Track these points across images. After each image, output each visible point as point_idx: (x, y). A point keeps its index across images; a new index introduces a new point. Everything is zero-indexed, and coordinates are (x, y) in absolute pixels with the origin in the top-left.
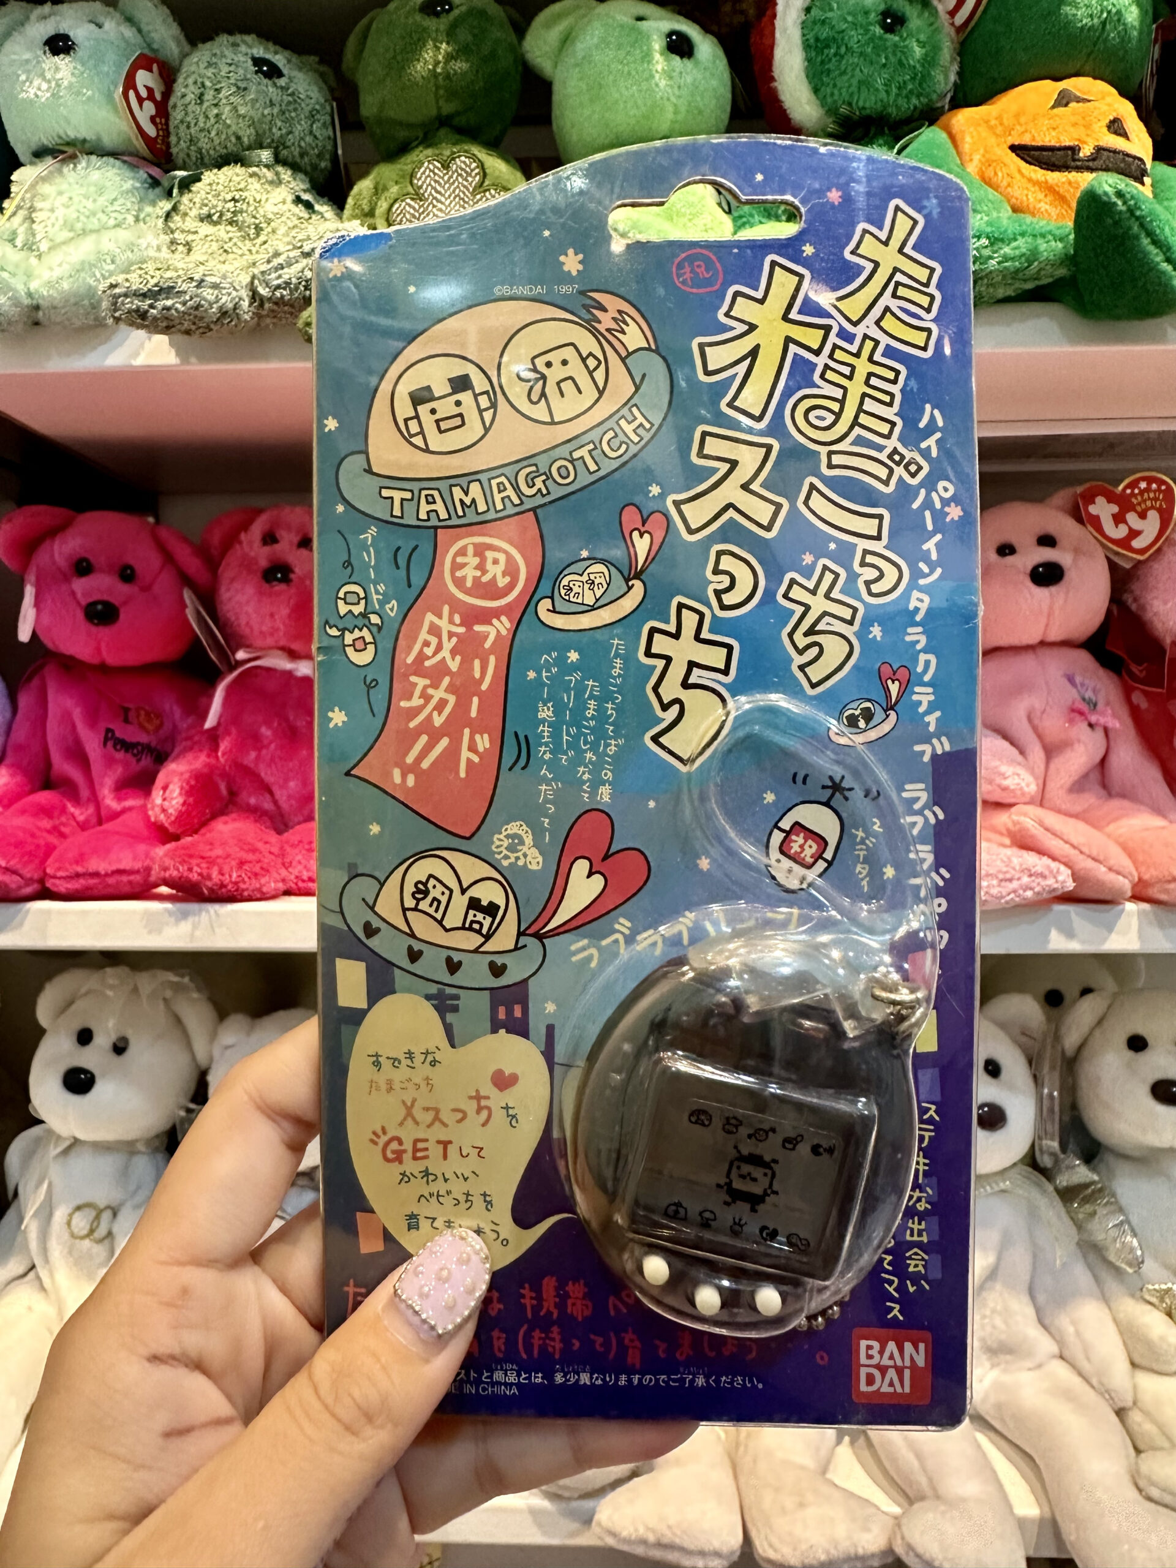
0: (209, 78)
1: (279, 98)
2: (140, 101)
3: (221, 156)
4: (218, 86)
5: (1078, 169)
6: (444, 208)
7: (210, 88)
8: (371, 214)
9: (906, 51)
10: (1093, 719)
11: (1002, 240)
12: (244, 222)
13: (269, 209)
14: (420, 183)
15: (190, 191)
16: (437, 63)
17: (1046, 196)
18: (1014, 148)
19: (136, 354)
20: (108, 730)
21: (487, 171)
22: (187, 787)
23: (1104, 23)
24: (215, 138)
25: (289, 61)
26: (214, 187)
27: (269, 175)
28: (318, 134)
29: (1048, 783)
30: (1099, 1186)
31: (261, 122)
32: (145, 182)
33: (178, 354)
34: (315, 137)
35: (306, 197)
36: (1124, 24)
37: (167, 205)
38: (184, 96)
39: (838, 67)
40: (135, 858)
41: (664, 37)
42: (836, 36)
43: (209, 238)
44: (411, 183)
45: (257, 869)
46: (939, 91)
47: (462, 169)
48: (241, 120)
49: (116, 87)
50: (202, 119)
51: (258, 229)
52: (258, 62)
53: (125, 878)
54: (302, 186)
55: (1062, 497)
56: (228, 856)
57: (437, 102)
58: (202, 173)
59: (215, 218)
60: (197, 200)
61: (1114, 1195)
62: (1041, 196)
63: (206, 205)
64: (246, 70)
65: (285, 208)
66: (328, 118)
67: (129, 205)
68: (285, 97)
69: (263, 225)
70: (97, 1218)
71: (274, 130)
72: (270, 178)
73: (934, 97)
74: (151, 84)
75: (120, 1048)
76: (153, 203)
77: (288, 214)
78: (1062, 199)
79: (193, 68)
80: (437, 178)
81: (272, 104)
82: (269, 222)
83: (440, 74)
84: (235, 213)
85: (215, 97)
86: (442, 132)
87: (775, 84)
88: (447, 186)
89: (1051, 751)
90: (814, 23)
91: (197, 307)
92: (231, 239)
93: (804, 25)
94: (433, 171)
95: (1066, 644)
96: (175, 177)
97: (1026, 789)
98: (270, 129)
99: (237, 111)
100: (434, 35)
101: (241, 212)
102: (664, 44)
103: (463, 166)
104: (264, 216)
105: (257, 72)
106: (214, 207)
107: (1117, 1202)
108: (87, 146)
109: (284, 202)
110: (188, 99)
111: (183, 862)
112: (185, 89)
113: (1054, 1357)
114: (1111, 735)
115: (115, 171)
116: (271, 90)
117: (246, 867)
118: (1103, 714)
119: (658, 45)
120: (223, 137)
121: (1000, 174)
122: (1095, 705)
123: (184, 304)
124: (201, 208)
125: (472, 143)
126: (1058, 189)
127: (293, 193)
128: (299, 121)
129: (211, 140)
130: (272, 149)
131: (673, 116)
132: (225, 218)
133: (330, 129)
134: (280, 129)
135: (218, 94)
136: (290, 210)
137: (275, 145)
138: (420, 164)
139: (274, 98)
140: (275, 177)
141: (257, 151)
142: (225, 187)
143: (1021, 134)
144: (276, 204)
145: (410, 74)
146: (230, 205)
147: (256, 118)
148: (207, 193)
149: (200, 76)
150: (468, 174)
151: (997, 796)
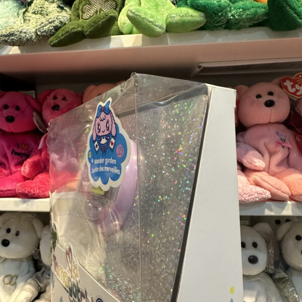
6: (96, 7)
8: (78, 9)
10: (284, 145)
11: (246, 9)
12: (43, 13)
13: (50, 9)
14: (91, 0)
19: (10, 51)
20: (13, 150)
22: (30, 166)
29: (271, 164)
30: (287, 278)
32: (20, 4)
33: (20, 51)
35: (61, 5)
40: (12, 186)
43: (34, 18)
44: (88, 0)
45: (44, 190)
51: (47, 15)
53: (9, 192)
54: (61, 3)
55: (277, 80)
56: (36, 186)
59: (36, 12)
60: (32, 8)
65: (54, 9)
67: (15, 10)
70: (12, 279)
72: (51, 1)
75: (17, 234)
76: (21, 9)
82: (50, 13)
88: (97, 1)
89: (271, 154)
91: (20, 39)
92: (39, 18)
95: (277, 123)
96: (27, 2)
97: (262, 166)
106: (36, 9)
107: (292, 284)
109: (54, 7)
111: (23, 188)
114: (290, 149)
115: (12, 1)
117: (41, 189)
118: (287, 143)
122: (285, 140)
123: (17, 38)
127: (57, 5)
132: (39, 12)
136: (56, 10)
140: (53, 1)
142: (39, 4)
144: (52, 8)
146: (40, 9)
148: (34, 6)
151: (254, 168)
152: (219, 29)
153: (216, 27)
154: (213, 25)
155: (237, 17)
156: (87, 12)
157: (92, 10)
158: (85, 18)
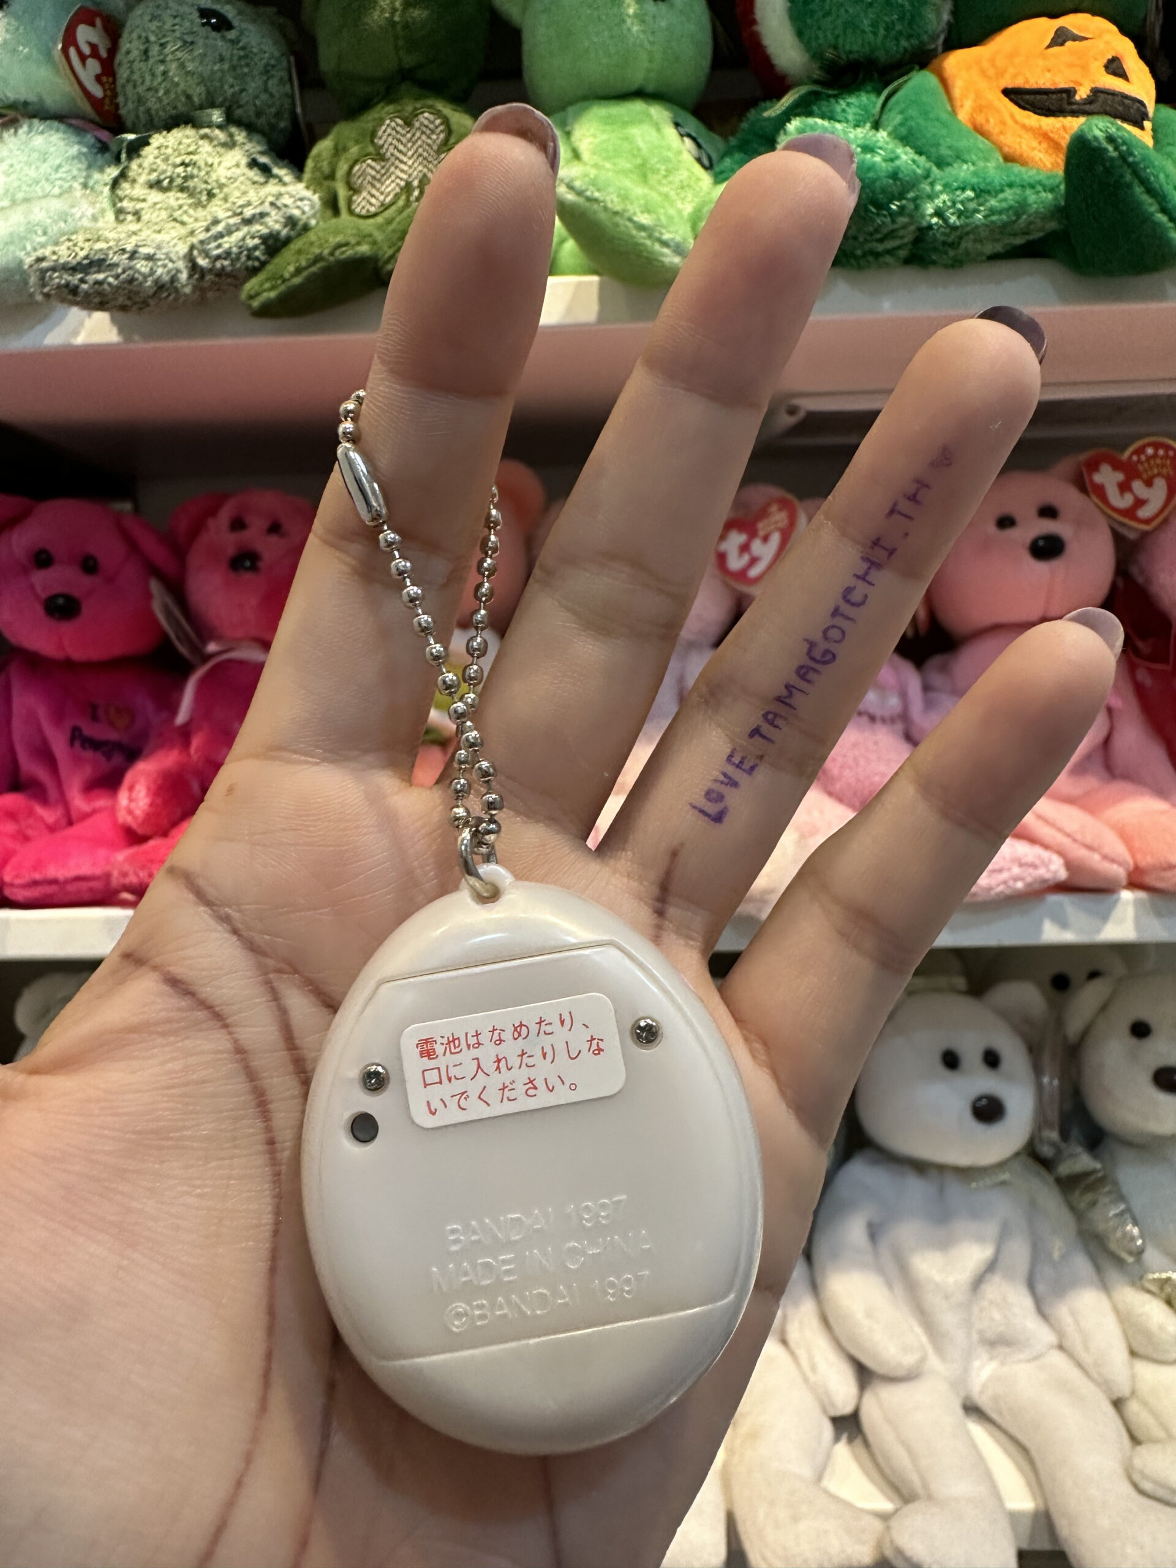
0: (153, 32)
1: (229, 54)
2: (83, 58)
3: (171, 117)
4: (163, 41)
5: (1075, 113)
6: (405, 168)
7: (155, 42)
8: (331, 176)
11: (989, 192)
12: (195, 188)
13: (221, 173)
14: (381, 142)
15: (138, 156)
16: (394, 10)
17: (1040, 143)
18: (1007, 92)
19: (77, 333)
20: (75, 728)
21: (452, 127)
22: (154, 788)
24: (164, 98)
25: (240, 13)
26: (163, 150)
27: (220, 135)
28: (274, 92)
30: (1100, 1174)
31: (211, 79)
32: (93, 146)
33: (119, 331)
34: (272, 95)
35: (263, 159)
37: (113, 172)
38: (128, 52)
39: (823, 8)
40: (95, 864)
43: (158, 206)
44: (372, 142)
46: (930, 32)
47: (424, 126)
48: (189, 78)
49: (55, 44)
50: (148, 78)
51: (211, 195)
52: (205, 13)
53: (85, 885)
54: (259, 148)
55: (1066, 465)
57: (397, 54)
58: (150, 136)
59: (166, 183)
60: (146, 165)
61: (1116, 1183)
62: (1035, 144)
63: (155, 170)
64: (192, 22)
65: (238, 171)
66: (284, 74)
67: (75, 172)
68: (235, 52)
69: (214, 191)
71: (226, 87)
72: (223, 141)
73: (925, 38)
74: (95, 39)
76: (101, 170)
77: (242, 179)
78: (1055, 145)
79: (138, 22)
80: (399, 136)
81: (222, 59)
82: (221, 186)
83: (398, 23)
84: (186, 178)
85: (160, 53)
86: (403, 87)
87: (756, 28)
88: (410, 145)
91: (131, 281)
92: (180, 207)
94: (394, 129)
96: (122, 141)
98: (222, 86)
99: (185, 67)
101: (192, 177)
103: (426, 122)
104: (217, 181)
105: (204, 25)
106: (164, 172)
107: (1118, 1191)
108: (30, 108)
109: (238, 165)
110: (131, 57)
111: (143, 867)
112: (130, 45)
113: (1053, 1347)
114: (1114, 715)
115: (60, 135)
116: (220, 43)
120: (173, 96)
121: (992, 120)
124: (149, 174)
125: (436, 98)
126: (1051, 135)
127: (248, 156)
128: (253, 77)
129: (160, 100)
130: (224, 108)
131: (646, 64)
132: (175, 184)
133: (288, 86)
134: (232, 86)
135: (165, 48)
136: (244, 175)
137: (227, 104)
138: (381, 121)
139: (224, 54)
140: (229, 139)
141: (209, 111)
142: (175, 150)
143: (1015, 76)
144: (229, 168)
145: (367, 24)
146: (180, 170)
147: (205, 75)
148: (156, 158)
149: (144, 30)
150: (433, 132)
152: (887, 265)
153: (877, 255)
154: (867, 246)
155: (953, 219)
156: (369, 187)
157: (388, 182)
158: (364, 212)
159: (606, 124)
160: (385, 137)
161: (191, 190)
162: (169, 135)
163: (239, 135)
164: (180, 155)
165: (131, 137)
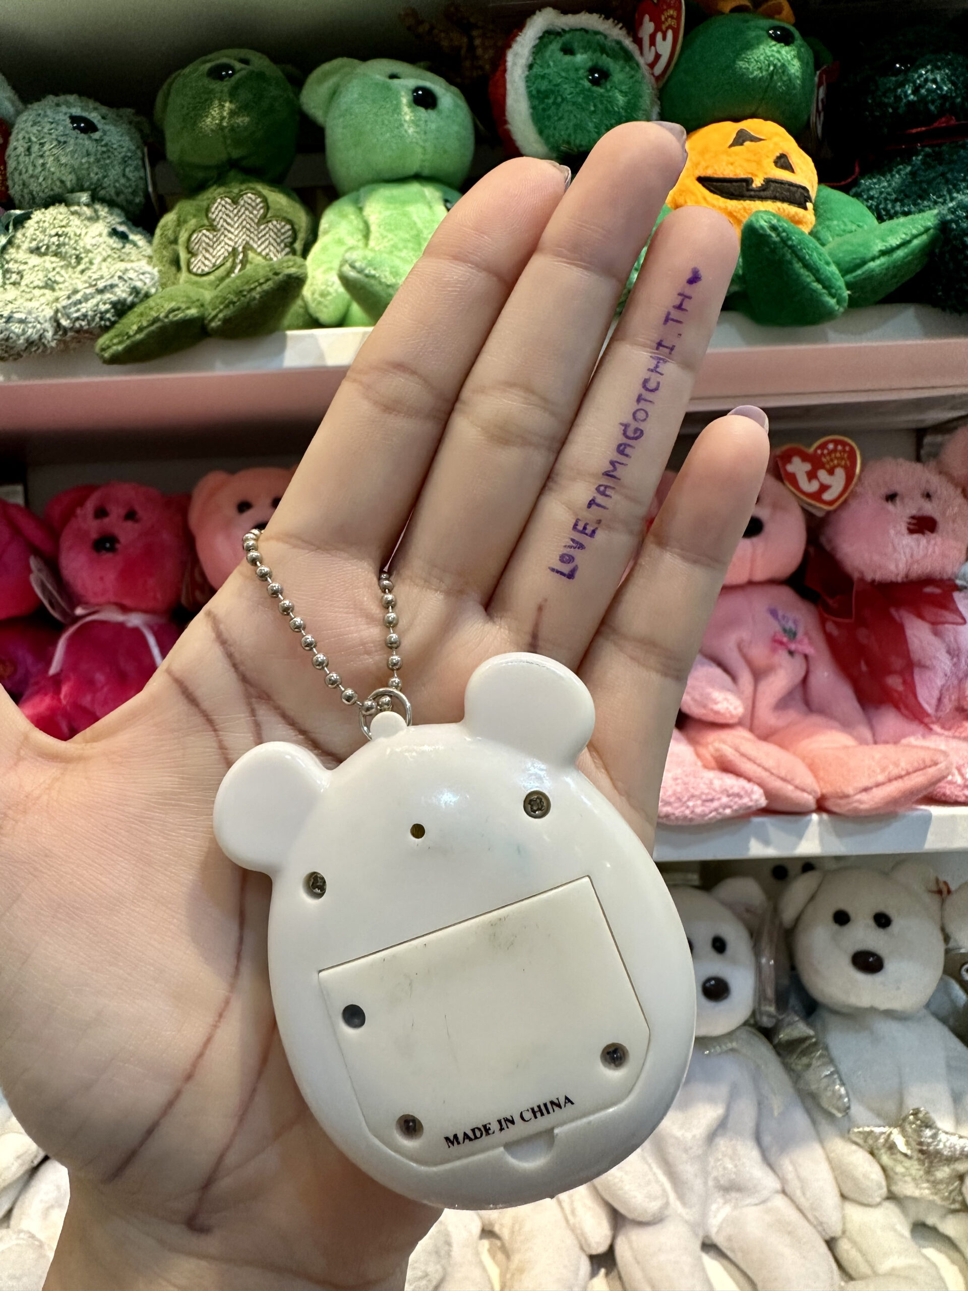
0: (34, 134)
1: (94, 150)
3: (49, 197)
4: (42, 141)
5: (752, 198)
6: (233, 237)
7: (36, 142)
8: (175, 241)
9: (611, 101)
10: (793, 647)
12: (66, 253)
13: (87, 241)
14: (214, 216)
15: (23, 227)
16: (222, 118)
18: (700, 179)
21: (270, 204)
23: (772, 74)
24: (43, 183)
25: (103, 118)
26: (41, 224)
27: (87, 211)
28: (130, 175)
29: (758, 704)
30: (814, 1040)
31: (80, 168)
34: (128, 179)
35: (122, 228)
36: (788, 75)
37: (3, 240)
38: (15, 149)
39: (557, 114)
41: (410, 93)
42: (553, 88)
43: (36, 269)
44: (207, 216)
47: (249, 204)
48: (63, 168)
50: (31, 168)
51: (79, 259)
52: (74, 119)
54: (119, 220)
57: (226, 148)
58: (32, 213)
59: (43, 250)
60: (28, 234)
61: (826, 1048)
63: (35, 240)
64: (65, 127)
65: (101, 240)
66: (140, 163)
68: (99, 148)
69: (83, 255)
71: (92, 175)
72: (89, 215)
77: (104, 246)
78: (739, 221)
79: (22, 126)
80: (227, 212)
81: (88, 154)
82: (88, 251)
83: (226, 127)
84: (59, 246)
85: (40, 150)
86: (232, 173)
87: (509, 126)
88: (236, 219)
89: (758, 674)
90: (537, 77)
92: (54, 269)
93: (528, 79)
94: (223, 206)
95: (773, 582)
96: (10, 216)
97: (734, 712)
98: (89, 174)
99: (59, 161)
100: (218, 95)
101: (64, 244)
102: (411, 98)
103: (250, 201)
104: (84, 248)
105: (74, 128)
106: (43, 240)
107: (829, 1054)
109: (100, 235)
110: (17, 152)
112: (17, 144)
113: (777, 1192)
114: (810, 659)
116: (87, 142)
118: (801, 642)
119: (405, 100)
120: (50, 181)
122: (795, 634)
124: (31, 242)
125: (258, 182)
126: (735, 214)
127: (109, 227)
128: (113, 167)
129: (40, 184)
130: (90, 192)
131: (422, 156)
132: (50, 250)
133: (142, 170)
134: (97, 174)
135: (43, 147)
136: (105, 242)
137: (93, 187)
138: (215, 200)
139: (90, 149)
140: (93, 214)
141: (78, 194)
142: (50, 224)
143: (707, 167)
144: (93, 238)
145: (201, 128)
146: (56, 238)
147: (76, 167)
148: (36, 230)
149: (27, 132)
150: (254, 208)
151: (711, 718)
156: (204, 252)
157: (219, 248)
158: (199, 271)
159: (391, 203)
160: (216, 213)
161: (63, 254)
162: (47, 211)
163: (102, 210)
164: (54, 227)
165: (18, 212)
